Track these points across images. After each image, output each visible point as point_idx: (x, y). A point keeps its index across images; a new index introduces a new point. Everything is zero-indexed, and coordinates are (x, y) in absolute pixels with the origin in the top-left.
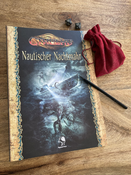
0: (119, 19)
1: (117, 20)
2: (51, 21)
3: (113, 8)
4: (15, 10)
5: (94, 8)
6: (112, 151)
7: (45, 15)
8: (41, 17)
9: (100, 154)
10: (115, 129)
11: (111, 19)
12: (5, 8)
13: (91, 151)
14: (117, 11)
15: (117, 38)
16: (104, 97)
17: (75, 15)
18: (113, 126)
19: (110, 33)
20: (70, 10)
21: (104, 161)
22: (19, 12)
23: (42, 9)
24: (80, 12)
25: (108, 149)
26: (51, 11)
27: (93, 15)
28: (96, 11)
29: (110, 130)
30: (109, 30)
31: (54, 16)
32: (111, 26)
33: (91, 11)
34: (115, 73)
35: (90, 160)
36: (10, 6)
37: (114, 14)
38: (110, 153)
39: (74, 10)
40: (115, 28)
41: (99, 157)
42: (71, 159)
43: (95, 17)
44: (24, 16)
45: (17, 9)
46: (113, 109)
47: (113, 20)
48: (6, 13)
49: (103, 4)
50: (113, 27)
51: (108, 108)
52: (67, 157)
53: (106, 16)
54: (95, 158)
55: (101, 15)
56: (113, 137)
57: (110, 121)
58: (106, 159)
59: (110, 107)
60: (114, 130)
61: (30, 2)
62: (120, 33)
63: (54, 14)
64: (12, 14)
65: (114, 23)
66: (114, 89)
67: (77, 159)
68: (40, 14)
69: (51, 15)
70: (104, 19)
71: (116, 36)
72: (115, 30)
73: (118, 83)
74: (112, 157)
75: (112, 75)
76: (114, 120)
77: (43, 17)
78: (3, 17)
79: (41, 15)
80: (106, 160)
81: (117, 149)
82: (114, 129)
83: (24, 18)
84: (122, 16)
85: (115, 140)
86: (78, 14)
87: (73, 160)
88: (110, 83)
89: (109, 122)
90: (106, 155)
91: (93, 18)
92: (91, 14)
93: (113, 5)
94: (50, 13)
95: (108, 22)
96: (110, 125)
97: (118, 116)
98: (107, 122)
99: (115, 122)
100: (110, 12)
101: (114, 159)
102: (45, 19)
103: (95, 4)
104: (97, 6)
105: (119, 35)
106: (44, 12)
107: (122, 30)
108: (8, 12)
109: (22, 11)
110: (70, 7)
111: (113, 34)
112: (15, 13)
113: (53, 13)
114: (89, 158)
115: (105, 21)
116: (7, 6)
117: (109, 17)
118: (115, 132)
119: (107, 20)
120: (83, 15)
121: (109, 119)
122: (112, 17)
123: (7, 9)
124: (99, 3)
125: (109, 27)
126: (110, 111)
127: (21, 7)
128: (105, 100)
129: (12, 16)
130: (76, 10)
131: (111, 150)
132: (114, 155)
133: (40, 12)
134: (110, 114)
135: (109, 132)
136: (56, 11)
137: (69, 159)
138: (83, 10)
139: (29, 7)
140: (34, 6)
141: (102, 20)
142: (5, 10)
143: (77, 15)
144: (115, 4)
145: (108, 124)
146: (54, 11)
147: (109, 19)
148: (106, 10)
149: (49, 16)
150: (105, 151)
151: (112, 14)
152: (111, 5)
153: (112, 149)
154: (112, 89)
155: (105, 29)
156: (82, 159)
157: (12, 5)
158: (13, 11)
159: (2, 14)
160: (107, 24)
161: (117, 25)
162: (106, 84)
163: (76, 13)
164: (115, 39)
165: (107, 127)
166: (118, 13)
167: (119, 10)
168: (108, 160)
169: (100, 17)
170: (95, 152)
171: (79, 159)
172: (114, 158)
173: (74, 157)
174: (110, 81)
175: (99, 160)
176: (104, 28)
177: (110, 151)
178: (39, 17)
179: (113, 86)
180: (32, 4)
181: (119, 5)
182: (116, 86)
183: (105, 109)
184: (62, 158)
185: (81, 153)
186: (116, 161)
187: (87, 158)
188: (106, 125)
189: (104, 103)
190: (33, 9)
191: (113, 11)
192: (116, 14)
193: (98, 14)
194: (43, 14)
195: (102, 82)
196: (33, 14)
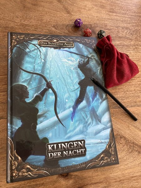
0: (136, 31)
1: (134, 32)
2: (65, 33)
3: (129, 19)
4: (26, 21)
5: (109, 19)
6: (135, 175)
7: (58, 27)
8: (53, 29)
9: (122, 178)
10: (137, 150)
11: (128, 31)
12: (15, 20)
13: (112, 175)
14: (134, 23)
15: (135, 51)
16: (123, 115)
17: (90, 26)
18: (134, 147)
19: (127, 46)
20: (85, 22)
21: (126, 186)
22: (31, 24)
23: (55, 20)
24: (95, 24)
25: (131, 172)
26: (65, 23)
27: (108, 27)
28: (111, 23)
29: (132, 151)
30: (126, 43)
31: (67, 28)
32: (128, 38)
33: (106, 22)
34: (135, 89)
35: (111, 185)
36: (21, 17)
37: (131, 26)
38: (133, 177)
39: (88, 22)
40: (132, 40)
41: (121, 181)
42: (90, 184)
43: (111, 29)
44: (36, 28)
45: (29, 21)
46: (133, 128)
47: (130, 32)
48: (17, 25)
49: (119, 15)
50: (130, 40)
51: (129, 127)
52: (86, 183)
53: (123, 28)
54: (116, 183)
55: (117, 27)
56: (135, 159)
57: (131, 141)
58: (128, 183)
59: (130, 126)
60: (136, 152)
61: (42, 13)
62: (138, 45)
63: (68, 25)
64: (23, 26)
65: (131, 35)
66: (134, 106)
67: (97, 184)
68: (53, 25)
69: (64, 27)
70: (120, 31)
71: (134, 49)
72: (132, 43)
73: (137, 100)
74: (135, 182)
75: (131, 91)
76: (136, 141)
77: (56, 29)
78: (13, 29)
79: (54, 27)
80: (129, 185)
81: (140, 173)
82: (135, 150)
83: (36, 31)
84: (139, 28)
85: (137, 163)
86: (93, 26)
87: (93, 186)
88: (130, 100)
89: (130, 143)
90: (128, 179)
91: (109, 30)
92: (106, 26)
93: (130, 17)
94: (63, 25)
95: (124, 34)
96: (131, 146)
97: (139, 136)
98: (128, 142)
99: (137, 143)
100: (126, 23)
101: (137, 184)
102: (58, 31)
103: (110, 15)
104: (113, 17)
105: (136, 48)
106: (57, 24)
107: (140, 43)
108: (19, 24)
109: (33, 22)
110: (84, 18)
111: (131, 47)
112: (26, 25)
113: (66, 25)
114: (110, 183)
115: (121, 33)
116: (18, 17)
117: (126, 29)
118: (137, 153)
119: (123, 32)
120: (97, 26)
121: (130, 139)
122: (129, 29)
123: (18, 20)
124: (115, 14)
125: (126, 40)
126: (130, 130)
127: (33, 19)
128: (125, 118)
129: (23, 28)
130: (90, 22)
131: (133, 173)
132: (136, 179)
133: (53, 24)
134: (131, 134)
135: (131, 154)
136: (69, 22)
137: (88, 185)
138: (98, 22)
139: (41, 19)
140: (46, 18)
141: (118, 32)
142: (16, 22)
143: (91, 27)
144: (132, 16)
145: (129, 145)
146: (67, 23)
147: (126, 31)
148: (122, 21)
149: (63, 29)
150: (127, 175)
151: (129, 25)
152: (127, 16)
153: (135, 173)
154: (132, 107)
155: (121, 42)
156: (102, 184)
157: (23, 17)
158: (24, 23)
159: (12, 26)
160: (124, 36)
161: (134, 37)
162: (126, 101)
163: (91, 25)
164: (133, 52)
165: (128, 147)
166: (134, 24)
167: (136, 22)
168: (131, 185)
169: (116, 29)
170: (117, 177)
171: (99, 185)
172: (137, 182)
173: (93, 182)
174: (130, 98)
175: (120, 185)
176: (121, 40)
177: (133, 175)
178: (51, 29)
179: (132, 103)
180: (44, 16)
181: (135, 16)
182: (136, 102)
183: (125, 128)
184: (80, 184)
185: (101, 177)
186: (139, 186)
187: (107, 183)
188: (127, 145)
189: (124, 122)
190: (45, 21)
191: (129, 23)
192: (133, 26)
193: (114, 26)
194: (55, 26)
195: (121, 99)
196: (45, 26)
